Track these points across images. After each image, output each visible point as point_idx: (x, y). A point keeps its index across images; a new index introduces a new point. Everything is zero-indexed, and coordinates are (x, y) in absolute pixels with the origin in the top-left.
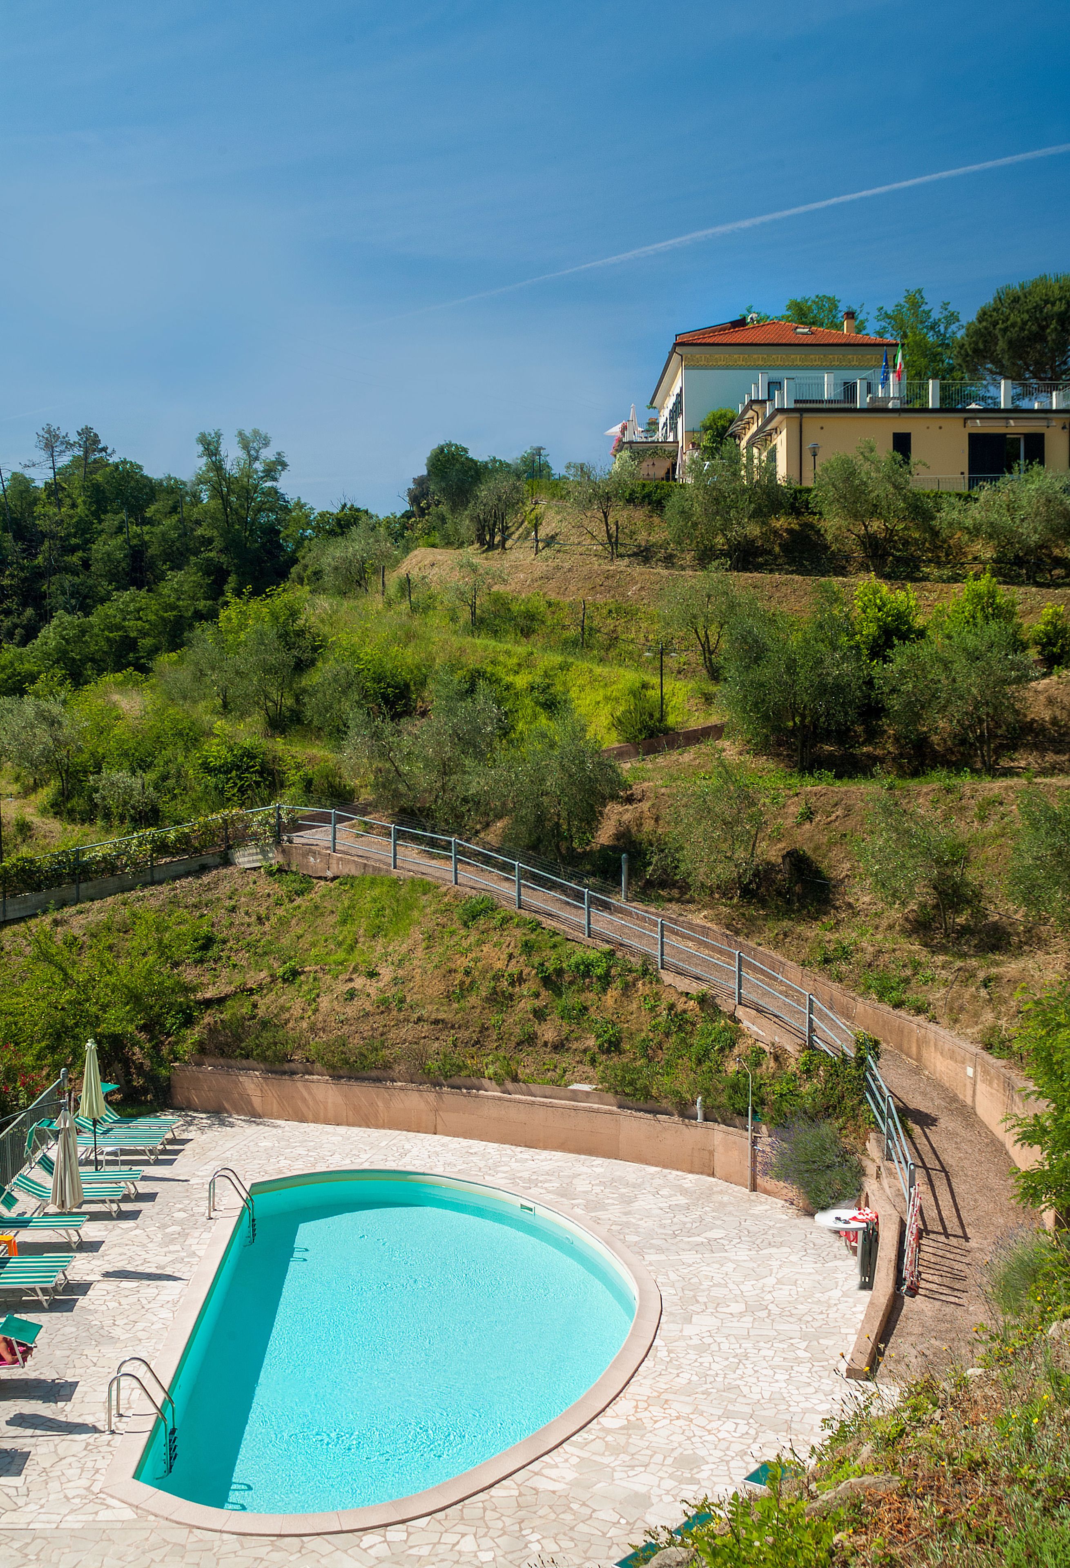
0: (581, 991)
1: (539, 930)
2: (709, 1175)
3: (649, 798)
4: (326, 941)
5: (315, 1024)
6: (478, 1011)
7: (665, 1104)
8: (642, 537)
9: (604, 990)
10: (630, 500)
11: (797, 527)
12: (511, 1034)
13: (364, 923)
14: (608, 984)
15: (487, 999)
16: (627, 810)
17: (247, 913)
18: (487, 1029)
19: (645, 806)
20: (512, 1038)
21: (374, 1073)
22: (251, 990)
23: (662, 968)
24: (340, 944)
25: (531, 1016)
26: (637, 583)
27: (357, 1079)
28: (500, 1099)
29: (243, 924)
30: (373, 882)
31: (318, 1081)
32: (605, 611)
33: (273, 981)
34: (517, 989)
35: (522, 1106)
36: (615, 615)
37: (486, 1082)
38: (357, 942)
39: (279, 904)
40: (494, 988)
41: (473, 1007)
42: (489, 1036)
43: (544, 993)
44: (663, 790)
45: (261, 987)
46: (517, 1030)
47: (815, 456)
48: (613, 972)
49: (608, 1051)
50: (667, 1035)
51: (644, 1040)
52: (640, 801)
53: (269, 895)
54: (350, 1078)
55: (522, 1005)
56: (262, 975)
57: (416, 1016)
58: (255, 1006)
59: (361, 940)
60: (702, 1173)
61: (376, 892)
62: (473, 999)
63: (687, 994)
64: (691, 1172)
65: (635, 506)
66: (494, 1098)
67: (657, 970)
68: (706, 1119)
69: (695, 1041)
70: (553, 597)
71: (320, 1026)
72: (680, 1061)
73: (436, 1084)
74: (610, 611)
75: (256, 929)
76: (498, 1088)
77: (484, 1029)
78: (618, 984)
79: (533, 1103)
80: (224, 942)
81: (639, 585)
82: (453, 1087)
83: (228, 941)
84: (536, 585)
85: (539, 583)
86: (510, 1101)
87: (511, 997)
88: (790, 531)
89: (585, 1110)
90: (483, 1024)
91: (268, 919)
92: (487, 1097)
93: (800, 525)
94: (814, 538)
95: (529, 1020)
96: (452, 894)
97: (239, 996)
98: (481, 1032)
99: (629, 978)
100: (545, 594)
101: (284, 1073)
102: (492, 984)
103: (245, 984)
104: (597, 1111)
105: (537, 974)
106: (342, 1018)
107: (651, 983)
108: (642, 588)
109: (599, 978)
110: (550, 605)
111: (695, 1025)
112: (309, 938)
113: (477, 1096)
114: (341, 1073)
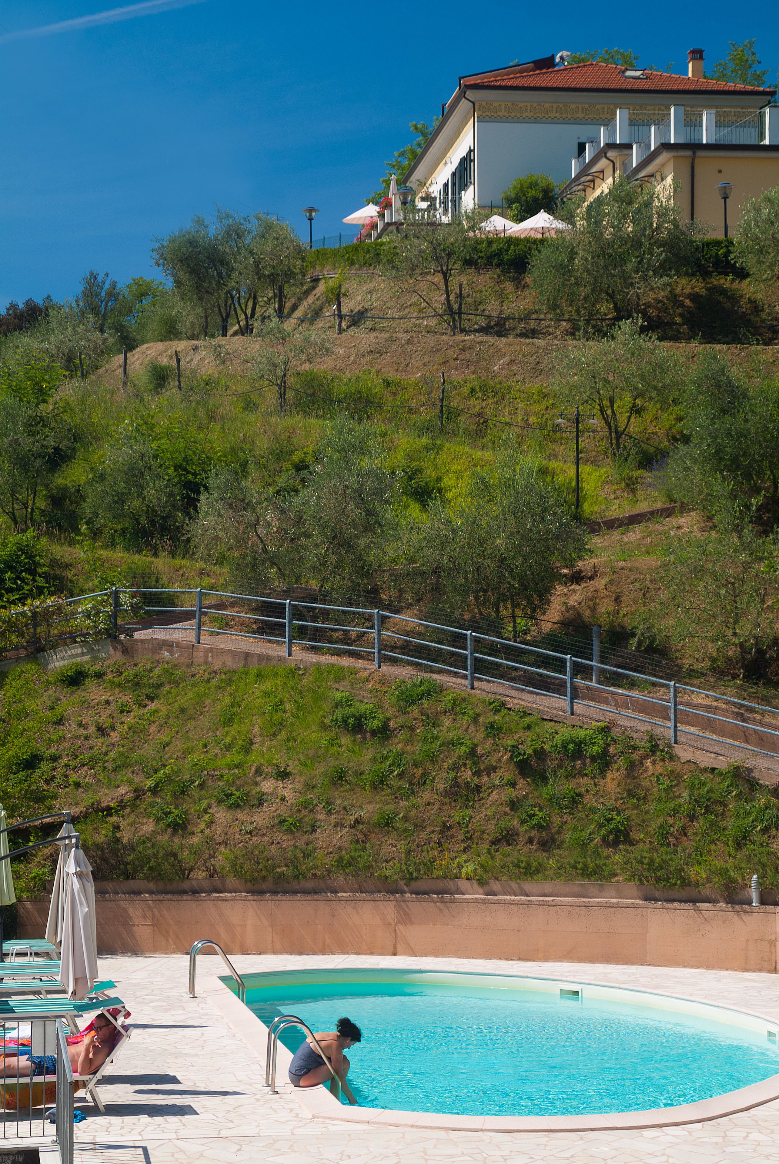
0: (570, 776)
1: (504, 711)
2: (770, 971)
3: (603, 574)
4: (205, 746)
5: (212, 839)
6: (436, 807)
7: (706, 891)
8: (492, 308)
9: (603, 772)
10: (469, 263)
11: (703, 292)
12: (483, 832)
13: (259, 721)
14: (607, 765)
15: (446, 793)
16: (574, 591)
17: (80, 725)
18: (450, 828)
19: (600, 583)
20: (485, 836)
21: (310, 885)
22: (109, 809)
23: (676, 743)
24: (228, 748)
25: (507, 809)
26: (504, 355)
27: (285, 892)
28: (484, 902)
29: (78, 737)
30: (259, 676)
31: (234, 899)
32: (466, 390)
33: (137, 797)
34: (485, 779)
35: (514, 908)
36: (480, 394)
37: (463, 884)
38: (251, 743)
39: (124, 710)
40: (455, 778)
41: (429, 804)
42: (452, 836)
43: (521, 783)
44: (621, 564)
45: (122, 805)
46: (491, 827)
47: (725, 198)
48: (612, 750)
49: (615, 844)
50: (692, 818)
51: (661, 827)
52: (591, 578)
53: (108, 702)
54: (275, 892)
55: (494, 796)
56: (122, 790)
57: (353, 818)
58: (117, 828)
59: (258, 740)
60: (760, 970)
61: (268, 685)
62: (426, 795)
63: (713, 769)
64: (746, 970)
65: (478, 269)
66: (476, 901)
67: (670, 746)
68: (763, 902)
69: (730, 823)
70: (391, 375)
71: (219, 839)
72: (713, 847)
73: (394, 891)
74: (473, 390)
75: (99, 742)
76: (481, 890)
77: (445, 828)
78: (621, 763)
79: (530, 904)
80: (55, 759)
81: (507, 359)
82: (417, 893)
83: (60, 757)
84: (363, 361)
85: (368, 358)
86: (498, 903)
87: (478, 788)
88: (694, 297)
89: (600, 906)
90: (444, 823)
91: (113, 729)
92: (467, 901)
93: (708, 289)
94: (728, 305)
95: (505, 813)
96: (376, 678)
97: (93, 816)
98: (442, 832)
99: (636, 757)
100: (378, 372)
101: (185, 892)
102: (452, 774)
103: (99, 803)
104: (617, 906)
105: (511, 758)
106: (249, 828)
107: (663, 760)
108: (512, 362)
109: (593, 759)
110: (387, 384)
111: (726, 806)
112: (179, 745)
113: (453, 901)
114: (264, 886)
